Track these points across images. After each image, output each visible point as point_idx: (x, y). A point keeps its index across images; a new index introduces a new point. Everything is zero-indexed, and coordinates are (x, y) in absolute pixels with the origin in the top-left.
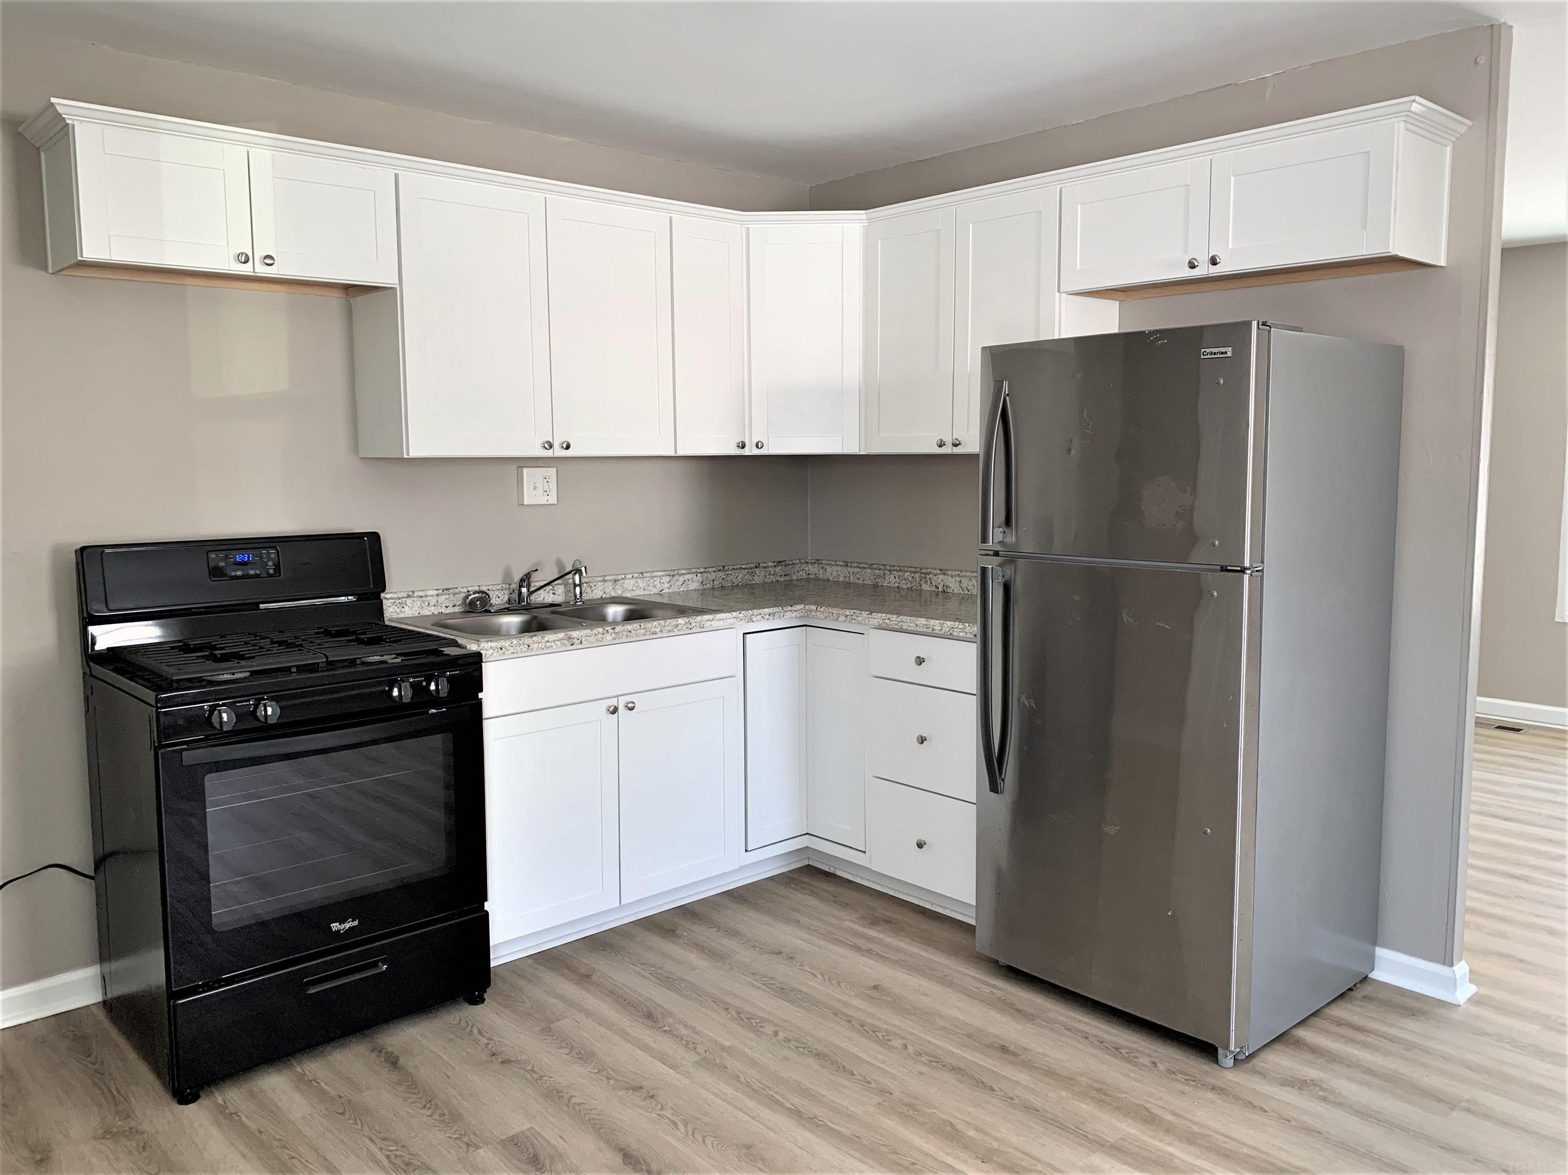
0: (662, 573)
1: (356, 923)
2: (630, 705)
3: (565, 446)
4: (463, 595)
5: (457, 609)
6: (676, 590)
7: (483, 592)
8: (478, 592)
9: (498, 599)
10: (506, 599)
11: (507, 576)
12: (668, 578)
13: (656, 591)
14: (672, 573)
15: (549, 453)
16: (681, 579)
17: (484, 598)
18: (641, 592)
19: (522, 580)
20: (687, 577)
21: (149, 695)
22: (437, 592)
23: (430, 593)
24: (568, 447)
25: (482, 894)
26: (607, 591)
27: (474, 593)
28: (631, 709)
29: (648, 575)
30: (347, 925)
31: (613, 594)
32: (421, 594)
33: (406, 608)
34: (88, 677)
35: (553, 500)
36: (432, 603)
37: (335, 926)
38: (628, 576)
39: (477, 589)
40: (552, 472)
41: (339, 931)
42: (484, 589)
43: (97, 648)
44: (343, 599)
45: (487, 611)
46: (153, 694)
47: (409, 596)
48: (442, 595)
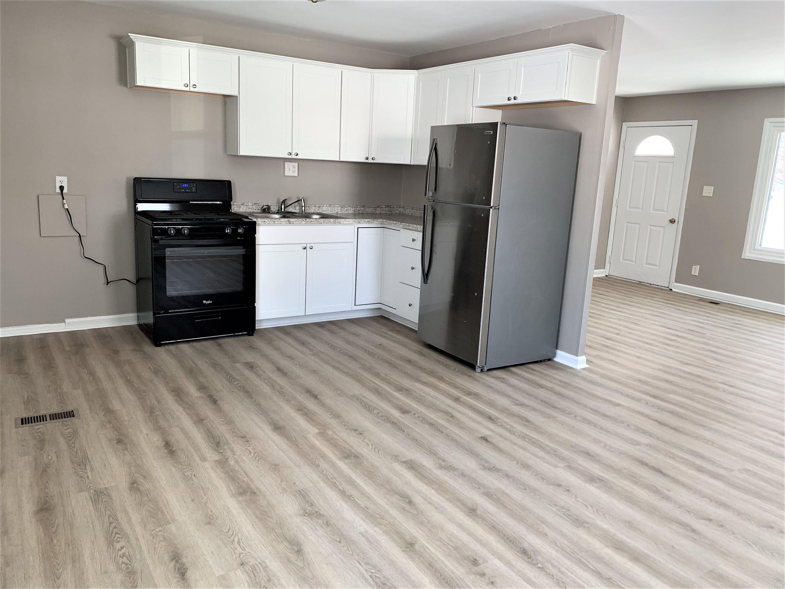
0: (338, 206)
1: (211, 302)
2: (311, 247)
3: (296, 154)
4: (262, 206)
5: (259, 211)
6: (343, 212)
7: (269, 206)
8: (267, 205)
9: (274, 208)
10: (277, 209)
11: (278, 200)
12: (340, 208)
13: (335, 212)
14: (342, 206)
15: (290, 157)
16: (346, 209)
17: (269, 207)
18: (329, 212)
19: (282, 202)
20: (348, 208)
21: (150, 222)
22: (252, 204)
23: (250, 204)
24: (297, 155)
25: (254, 301)
26: (316, 210)
27: (265, 206)
28: (311, 248)
29: (333, 206)
30: (209, 302)
31: (318, 212)
32: (247, 204)
33: (241, 209)
34: (136, 219)
35: (296, 174)
36: (250, 208)
37: (204, 302)
38: (325, 206)
39: (267, 204)
40: (296, 164)
41: (205, 303)
42: (269, 205)
43: (138, 210)
44: (218, 203)
45: (269, 213)
46: (151, 222)
47: (242, 205)
48: (254, 205)
